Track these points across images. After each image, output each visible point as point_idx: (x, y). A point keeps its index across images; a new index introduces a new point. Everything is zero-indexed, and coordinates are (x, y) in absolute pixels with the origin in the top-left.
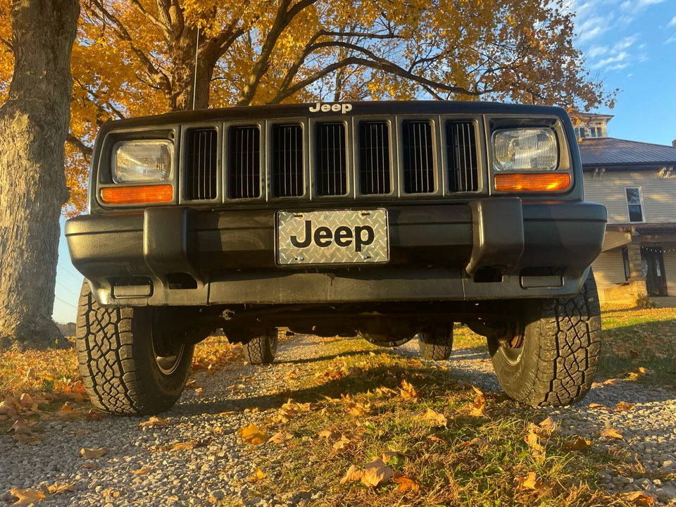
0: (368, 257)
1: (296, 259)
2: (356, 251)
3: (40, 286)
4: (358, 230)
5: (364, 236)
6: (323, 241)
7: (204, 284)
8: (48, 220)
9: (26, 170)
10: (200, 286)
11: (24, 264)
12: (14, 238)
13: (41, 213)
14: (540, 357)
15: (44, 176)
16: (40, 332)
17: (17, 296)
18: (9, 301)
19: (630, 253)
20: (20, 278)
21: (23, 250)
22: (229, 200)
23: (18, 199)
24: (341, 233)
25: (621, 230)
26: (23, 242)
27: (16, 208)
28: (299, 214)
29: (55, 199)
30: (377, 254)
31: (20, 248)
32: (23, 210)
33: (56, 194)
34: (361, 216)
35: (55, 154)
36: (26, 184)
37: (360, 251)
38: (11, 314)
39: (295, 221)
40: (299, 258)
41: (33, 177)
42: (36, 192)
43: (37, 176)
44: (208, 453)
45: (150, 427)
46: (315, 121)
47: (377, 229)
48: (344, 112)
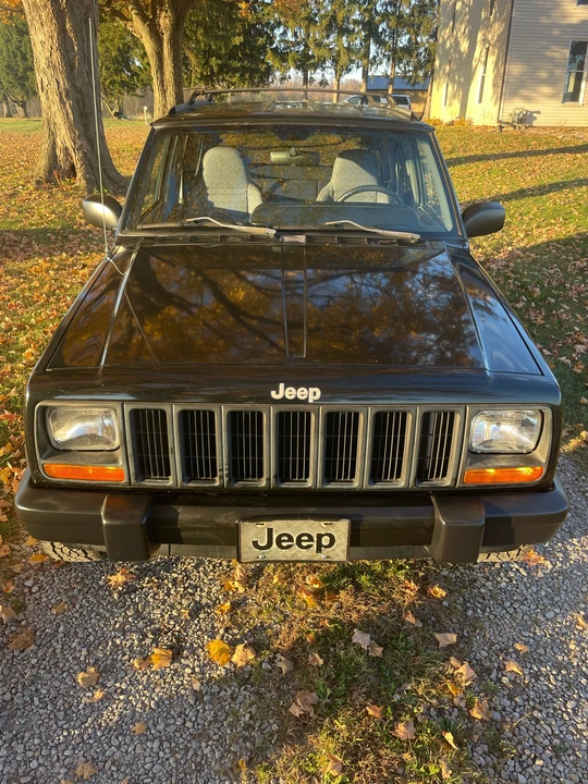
0: (328, 557)
1: (258, 558)
2: (317, 552)
4: (320, 537)
5: (325, 541)
6: (284, 544)
22: (185, 484)
24: (303, 539)
28: (260, 523)
30: (337, 555)
34: (323, 525)
37: (320, 552)
39: (257, 528)
40: (260, 557)
44: (185, 682)
45: (120, 588)
46: (278, 411)
47: (339, 536)
48: (310, 401)
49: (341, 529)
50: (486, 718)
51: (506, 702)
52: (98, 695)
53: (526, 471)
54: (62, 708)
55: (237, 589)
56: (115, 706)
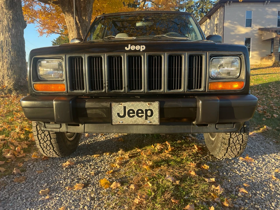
0: (150, 122)
1: (120, 122)
2: (145, 119)
3: (20, 66)
4: (146, 111)
5: (149, 113)
6: (131, 115)
7: (82, 125)
8: (19, 37)
9: (6, 14)
10: (80, 125)
11: (12, 57)
12: (6, 45)
13: (15, 34)
14: (221, 146)
15: (14, 17)
16: (23, 86)
17: (11, 71)
18: (8, 73)
19: (275, 42)
20: (11, 64)
21: (10, 51)
22: (90, 92)
23: (4, 28)
24: (139, 112)
25: (271, 31)
26: (10, 48)
27: (4, 32)
28: (120, 103)
29: (20, 27)
30: (154, 121)
31: (9, 50)
32: (7, 33)
33: (20, 24)
34: (147, 105)
35: (17, 6)
36: (7, 21)
37: (147, 119)
38: (10, 78)
39: (119, 106)
40: (121, 122)
41: (9, 17)
42: (12, 24)
43: (11, 17)
44: (88, 194)
45: (67, 167)
46: (128, 55)
47: (155, 110)
48: (141, 50)
49: (155, 106)
50: (231, 206)
51: (241, 202)
52: (47, 197)
53: (236, 86)
54: (30, 201)
55: (117, 167)
56: (53, 201)
